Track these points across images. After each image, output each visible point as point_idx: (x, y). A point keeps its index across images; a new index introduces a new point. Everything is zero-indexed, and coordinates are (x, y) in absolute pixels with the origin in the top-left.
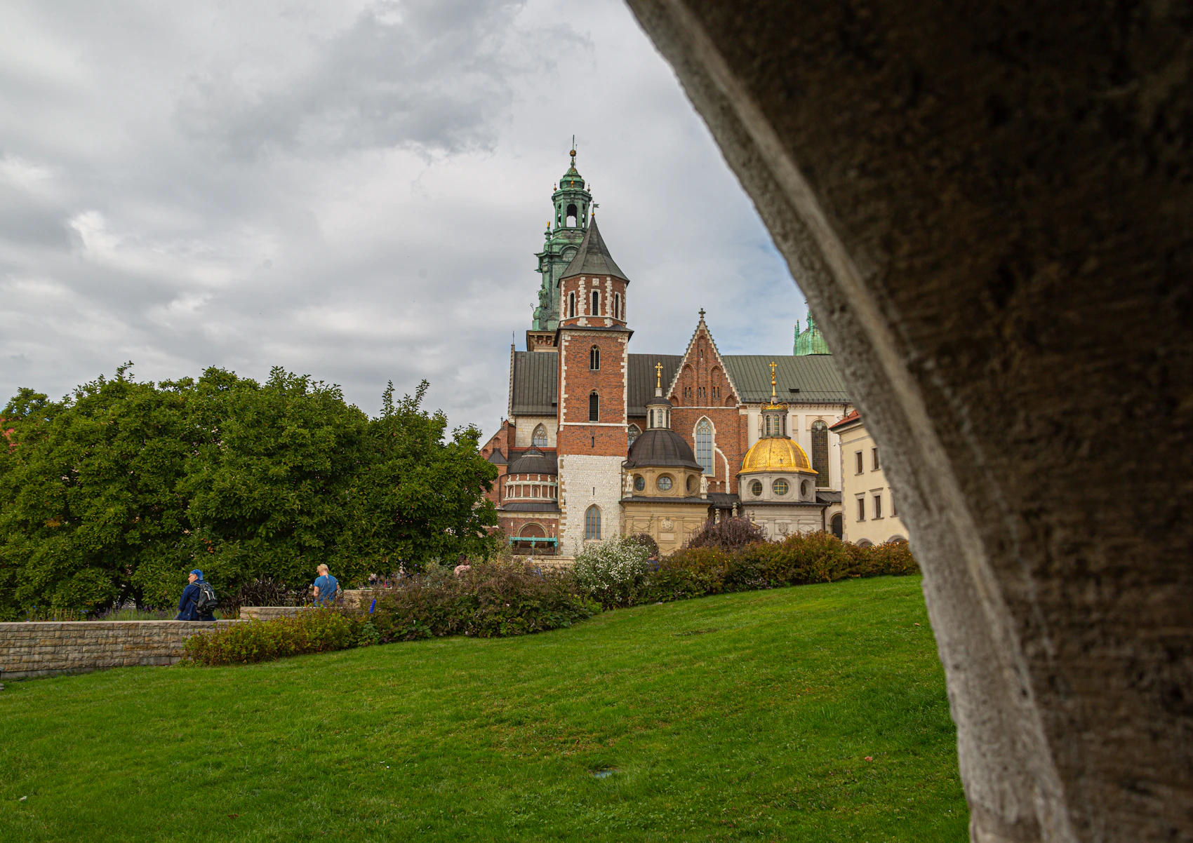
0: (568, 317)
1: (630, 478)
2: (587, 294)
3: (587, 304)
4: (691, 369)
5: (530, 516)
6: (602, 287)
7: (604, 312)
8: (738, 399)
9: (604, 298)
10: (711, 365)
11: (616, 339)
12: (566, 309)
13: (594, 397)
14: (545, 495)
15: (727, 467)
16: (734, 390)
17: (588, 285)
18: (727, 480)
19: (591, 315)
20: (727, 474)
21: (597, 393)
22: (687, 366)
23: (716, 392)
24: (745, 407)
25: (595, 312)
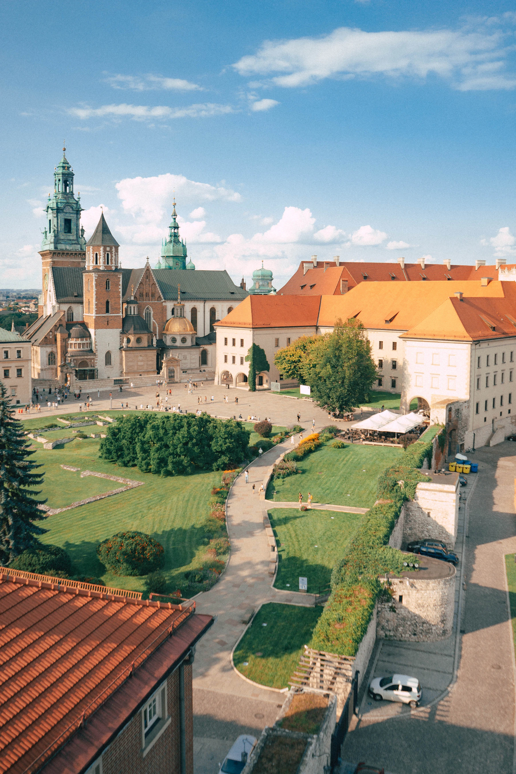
0: (95, 264)
1: (125, 340)
2: (104, 255)
3: (105, 259)
4: (143, 285)
5: (83, 357)
6: (111, 251)
7: (112, 263)
8: (162, 298)
9: (112, 256)
10: (151, 283)
11: (117, 275)
12: (93, 260)
13: (108, 302)
14: (87, 347)
15: (157, 328)
16: (161, 294)
17: (105, 250)
18: (157, 334)
19: (106, 265)
20: (157, 331)
21: (109, 300)
22: (141, 283)
23: (153, 295)
24: (165, 302)
25: (108, 263)
